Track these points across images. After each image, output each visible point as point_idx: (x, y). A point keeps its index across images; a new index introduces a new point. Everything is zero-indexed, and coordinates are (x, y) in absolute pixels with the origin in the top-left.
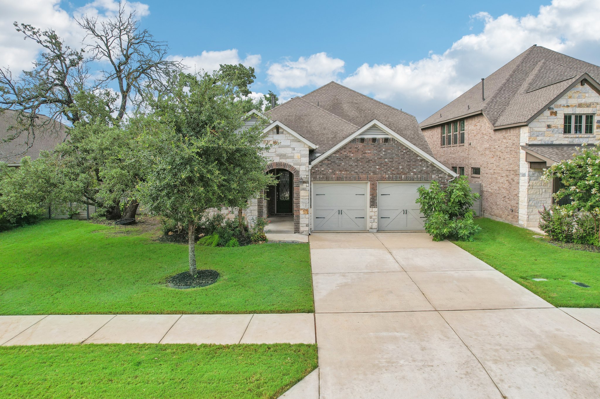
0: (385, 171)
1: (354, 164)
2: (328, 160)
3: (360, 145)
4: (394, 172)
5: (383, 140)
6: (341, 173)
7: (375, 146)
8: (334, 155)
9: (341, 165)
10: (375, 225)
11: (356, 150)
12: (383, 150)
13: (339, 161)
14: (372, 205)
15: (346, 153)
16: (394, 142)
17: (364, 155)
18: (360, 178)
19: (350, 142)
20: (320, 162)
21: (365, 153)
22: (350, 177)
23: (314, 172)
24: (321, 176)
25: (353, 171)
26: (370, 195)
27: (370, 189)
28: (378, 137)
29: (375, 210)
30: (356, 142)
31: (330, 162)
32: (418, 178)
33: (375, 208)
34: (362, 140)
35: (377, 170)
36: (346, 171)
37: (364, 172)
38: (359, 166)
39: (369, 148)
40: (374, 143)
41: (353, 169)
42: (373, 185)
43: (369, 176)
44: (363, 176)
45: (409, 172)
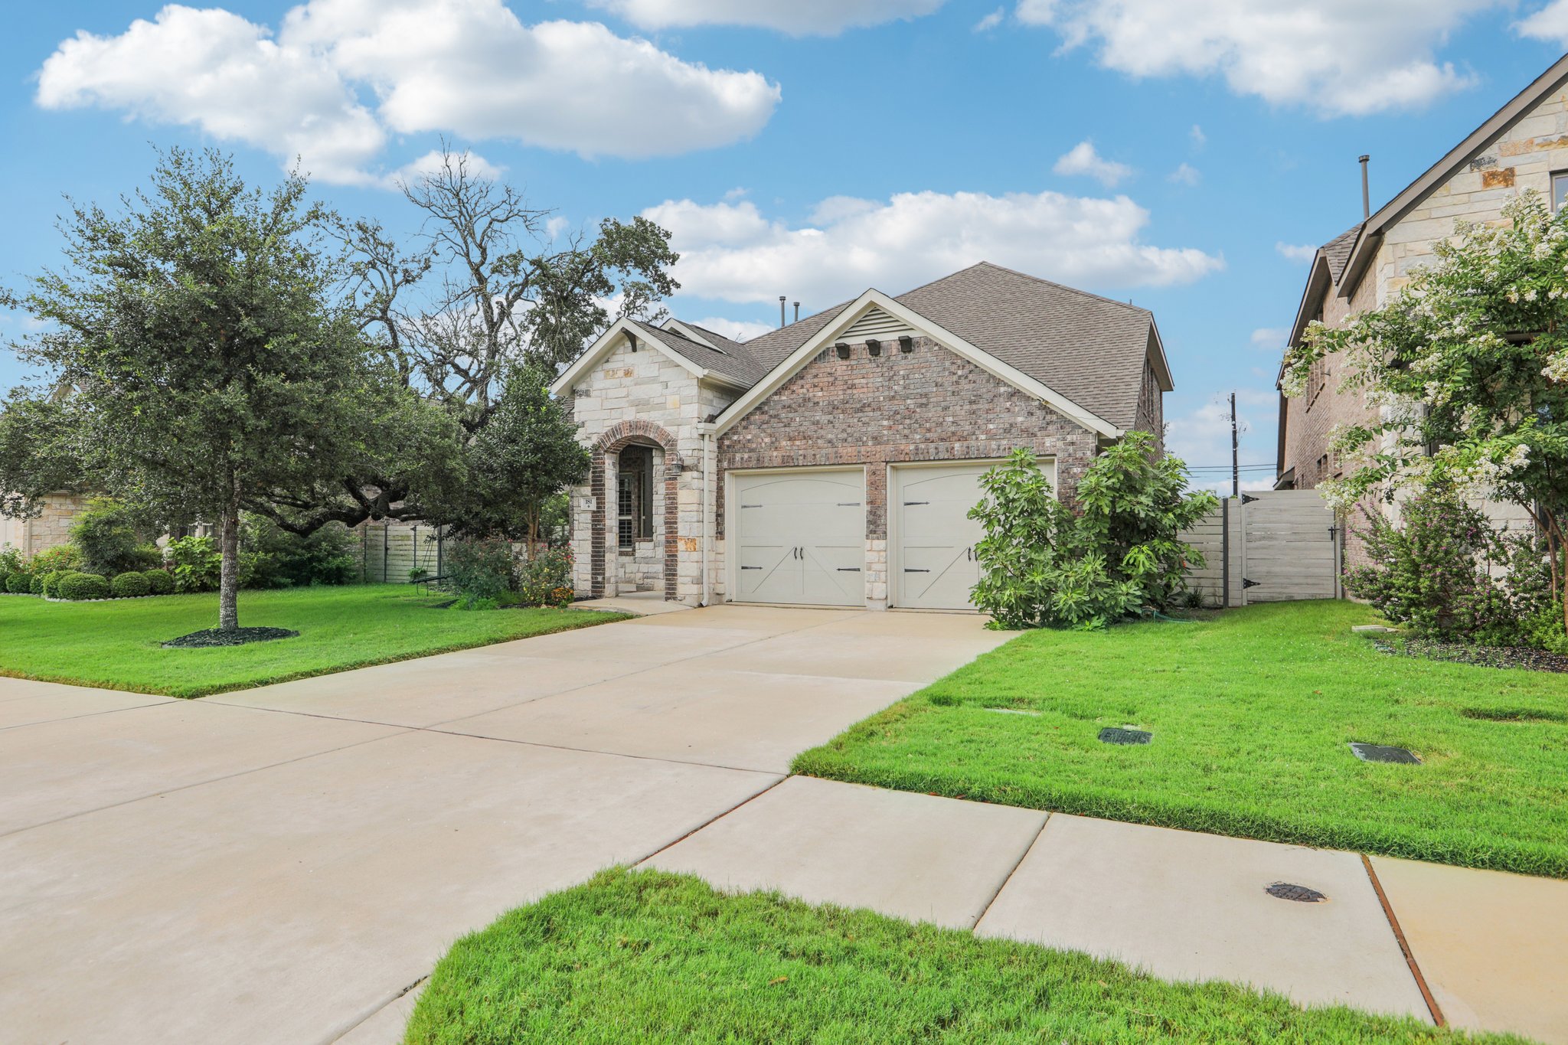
0: (906, 432)
1: (824, 419)
2: (763, 413)
3: (839, 366)
4: (930, 435)
5: (897, 345)
6: (791, 446)
7: (878, 366)
9: (793, 424)
10: (879, 591)
11: (831, 379)
12: (902, 373)
13: (787, 412)
14: (873, 532)
15: (805, 391)
16: (931, 349)
17: (849, 391)
18: (841, 457)
21: (853, 386)
22: (814, 455)
23: (728, 447)
25: (822, 436)
26: (868, 503)
27: (868, 485)
28: (881, 338)
29: (879, 544)
30: (826, 359)
33: (879, 538)
34: (844, 351)
35: (885, 432)
36: (805, 438)
37: (850, 439)
38: (837, 425)
39: (864, 371)
40: (876, 355)
41: (822, 432)
42: (874, 473)
43: (863, 449)
44: (847, 451)
45: (974, 434)
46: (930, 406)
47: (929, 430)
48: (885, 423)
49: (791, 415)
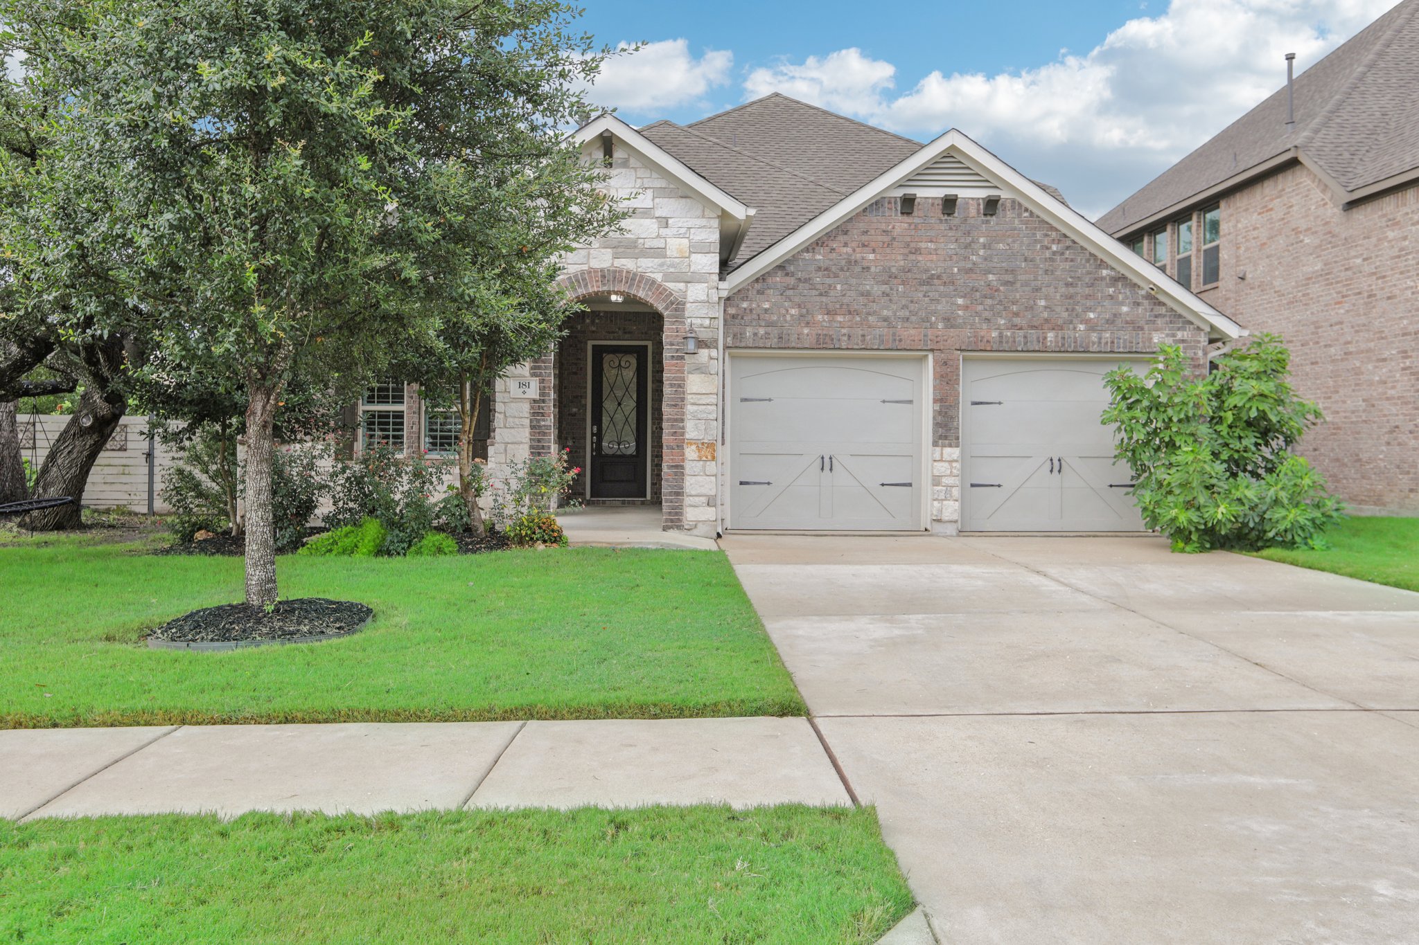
0: (987, 314)
1: (877, 290)
2: (787, 274)
3: (900, 224)
4: (1017, 321)
5: (979, 205)
6: (830, 321)
7: (951, 229)
8: (807, 256)
9: (832, 293)
10: (951, 510)
11: (886, 239)
12: (982, 240)
13: (824, 276)
14: (941, 437)
15: (849, 250)
16: (1019, 215)
17: (912, 257)
18: (900, 340)
19: (865, 210)
20: (757, 280)
21: (917, 251)
22: (863, 336)
23: (734, 317)
24: (762, 331)
25: (875, 312)
26: (935, 401)
27: (935, 378)
28: (962, 194)
29: (952, 453)
30: (884, 212)
31: (791, 281)
32: (1103, 341)
33: (950, 446)
34: (908, 203)
35: (960, 312)
36: (850, 313)
37: (913, 318)
38: (895, 299)
39: (932, 233)
40: (949, 215)
41: (875, 307)
42: (945, 364)
43: (930, 332)
44: (910, 333)
45: (1071, 322)
46: (1018, 285)
47: (1016, 314)
48: (960, 301)
49: (828, 281)
